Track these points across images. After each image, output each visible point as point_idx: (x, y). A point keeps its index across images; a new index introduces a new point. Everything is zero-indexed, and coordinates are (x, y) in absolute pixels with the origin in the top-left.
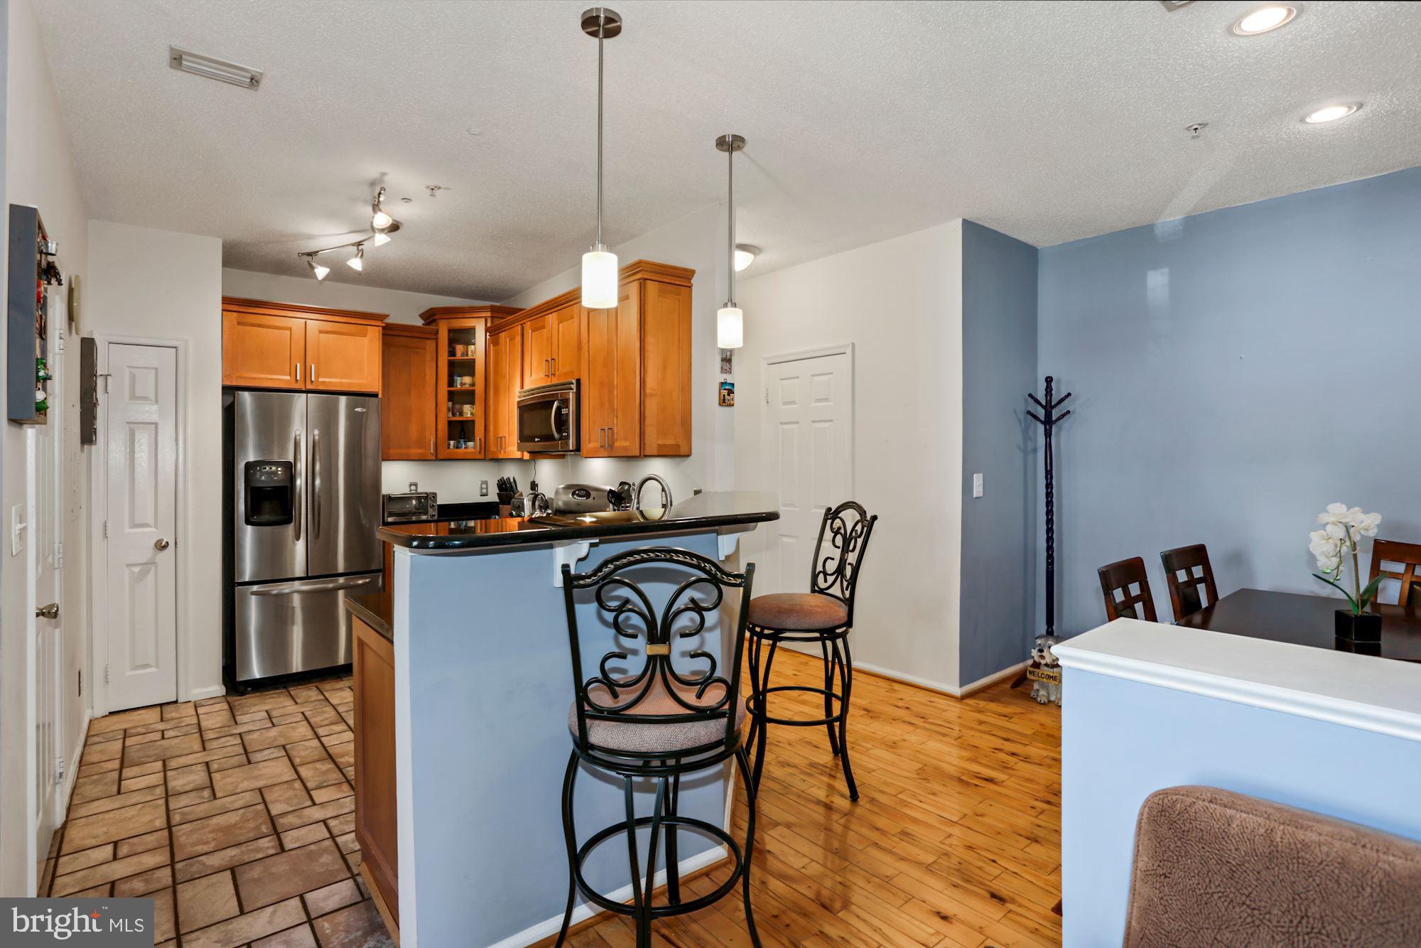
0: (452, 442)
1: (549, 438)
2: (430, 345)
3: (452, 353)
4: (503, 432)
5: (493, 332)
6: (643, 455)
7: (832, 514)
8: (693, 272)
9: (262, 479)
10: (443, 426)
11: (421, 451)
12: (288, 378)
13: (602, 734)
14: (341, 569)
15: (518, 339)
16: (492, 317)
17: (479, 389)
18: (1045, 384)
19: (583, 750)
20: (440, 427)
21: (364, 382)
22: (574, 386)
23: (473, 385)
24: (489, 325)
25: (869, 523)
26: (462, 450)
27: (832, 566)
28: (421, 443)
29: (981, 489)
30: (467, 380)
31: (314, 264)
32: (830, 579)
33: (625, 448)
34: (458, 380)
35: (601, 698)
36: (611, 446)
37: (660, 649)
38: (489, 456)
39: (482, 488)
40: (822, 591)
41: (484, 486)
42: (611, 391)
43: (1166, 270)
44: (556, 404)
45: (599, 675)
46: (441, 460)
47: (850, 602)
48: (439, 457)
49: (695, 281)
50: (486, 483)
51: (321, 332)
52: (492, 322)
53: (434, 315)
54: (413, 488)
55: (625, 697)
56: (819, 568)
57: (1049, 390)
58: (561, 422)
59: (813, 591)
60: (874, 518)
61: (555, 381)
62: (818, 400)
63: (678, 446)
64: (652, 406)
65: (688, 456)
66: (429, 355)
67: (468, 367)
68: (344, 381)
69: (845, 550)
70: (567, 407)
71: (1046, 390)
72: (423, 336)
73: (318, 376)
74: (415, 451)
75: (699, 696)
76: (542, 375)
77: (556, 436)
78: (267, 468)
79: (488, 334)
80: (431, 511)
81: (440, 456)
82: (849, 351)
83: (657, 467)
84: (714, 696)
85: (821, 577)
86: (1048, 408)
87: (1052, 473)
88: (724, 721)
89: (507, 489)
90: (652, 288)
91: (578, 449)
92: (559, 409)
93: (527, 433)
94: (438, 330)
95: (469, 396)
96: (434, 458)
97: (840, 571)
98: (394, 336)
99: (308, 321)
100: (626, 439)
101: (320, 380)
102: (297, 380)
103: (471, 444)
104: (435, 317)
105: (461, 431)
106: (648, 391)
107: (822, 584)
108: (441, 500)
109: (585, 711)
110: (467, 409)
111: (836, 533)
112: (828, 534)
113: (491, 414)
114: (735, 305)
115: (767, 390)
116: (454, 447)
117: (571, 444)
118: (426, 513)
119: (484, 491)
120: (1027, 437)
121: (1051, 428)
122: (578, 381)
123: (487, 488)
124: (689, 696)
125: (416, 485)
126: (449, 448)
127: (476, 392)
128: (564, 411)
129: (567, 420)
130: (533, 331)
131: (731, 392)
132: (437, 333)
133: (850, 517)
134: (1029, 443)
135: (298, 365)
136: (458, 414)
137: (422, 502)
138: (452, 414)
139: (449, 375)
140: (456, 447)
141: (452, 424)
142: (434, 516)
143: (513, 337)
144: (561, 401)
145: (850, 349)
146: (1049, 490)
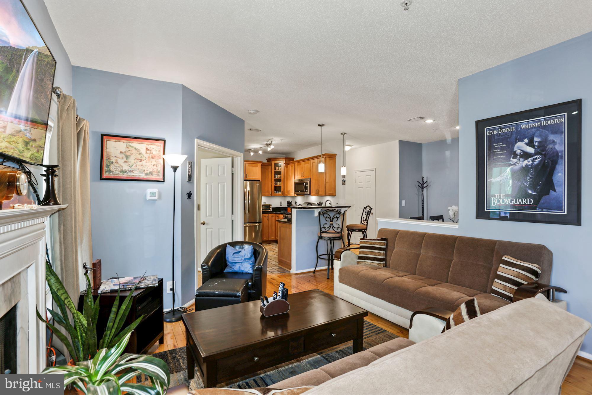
0: (275, 192)
1: (303, 191)
2: (270, 167)
3: (275, 169)
4: (289, 189)
5: (286, 164)
6: (325, 195)
7: (365, 208)
8: (336, 155)
10: (273, 188)
11: (268, 194)
13: (324, 235)
14: (258, 221)
15: (294, 167)
16: (285, 160)
17: (282, 178)
19: (320, 238)
20: (272, 188)
21: (257, 177)
22: (309, 180)
23: (280, 177)
24: (285, 162)
25: (371, 209)
26: (278, 194)
27: (365, 219)
28: (268, 192)
29: (405, 204)
30: (279, 176)
31: (251, 152)
32: (364, 221)
33: (321, 194)
34: (276, 176)
35: (323, 230)
36: (318, 194)
37: (332, 223)
38: (284, 195)
40: (363, 224)
41: (281, 203)
42: (318, 181)
43: (449, 151)
44: (305, 183)
45: (323, 227)
47: (367, 225)
48: (272, 196)
49: (337, 156)
50: (282, 202)
51: (249, 166)
53: (270, 159)
54: (265, 203)
55: (327, 230)
56: (362, 219)
58: (306, 188)
59: (361, 224)
60: (372, 208)
61: (304, 178)
62: (367, 182)
63: (333, 194)
64: (327, 185)
65: (335, 196)
66: (270, 170)
67: (279, 173)
68: (253, 177)
69: (367, 215)
70: (307, 184)
71: (422, 180)
72: (268, 165)
74: (267, 194)
75: (337, 230)
76: (301, 176)
77: (305, 191)
79: (284, 165)
80: (271, 209)
82: (374, 170)
83: (328, 198)
84: (339, 230)
85: (363, 221)
86: (423, 184)
87: (423, 200)
88: (340, 234)
89: (289, 203)
90: (327, 159)
91: (310, 194)
92: (305, 185)
93: (296, 190)
95: (279, 180)
97: (366, 220)
98: (263, 165)
99: (246, 164)
100: (321, 192)
101: (248, 177)
103: (280, 192)
105: (277, 189)
106: (327, 181)
107: (363, 222)
108: (273, 206)
109: (321, 232)
110: (278, 183)
111: (366, 212)
112: (364, 212)
113: (286, 185)
114: (344, 167)
115: (355, 179)
117: (308, 193)
118: (269, 209)
119: (281, 204)
120: (419, 192)
121: (423, 189)
122: (310, 178)
124: (335, 230)
125: (265, 202)
128: (307, 185)
129: (307, 188)
130: (298, 165)
131: (345, 182)
132: (272, 164)
133: (368, 209)
136: (277, 185)
137: (268, 207)
138: (275, 185)
139: (275, 175)
140: (276, 193)
141: (275, 187)
142: (271, 210)
143: (292, 166)
144: (306, 183)
145: (375, 169)
146: (423, 204)
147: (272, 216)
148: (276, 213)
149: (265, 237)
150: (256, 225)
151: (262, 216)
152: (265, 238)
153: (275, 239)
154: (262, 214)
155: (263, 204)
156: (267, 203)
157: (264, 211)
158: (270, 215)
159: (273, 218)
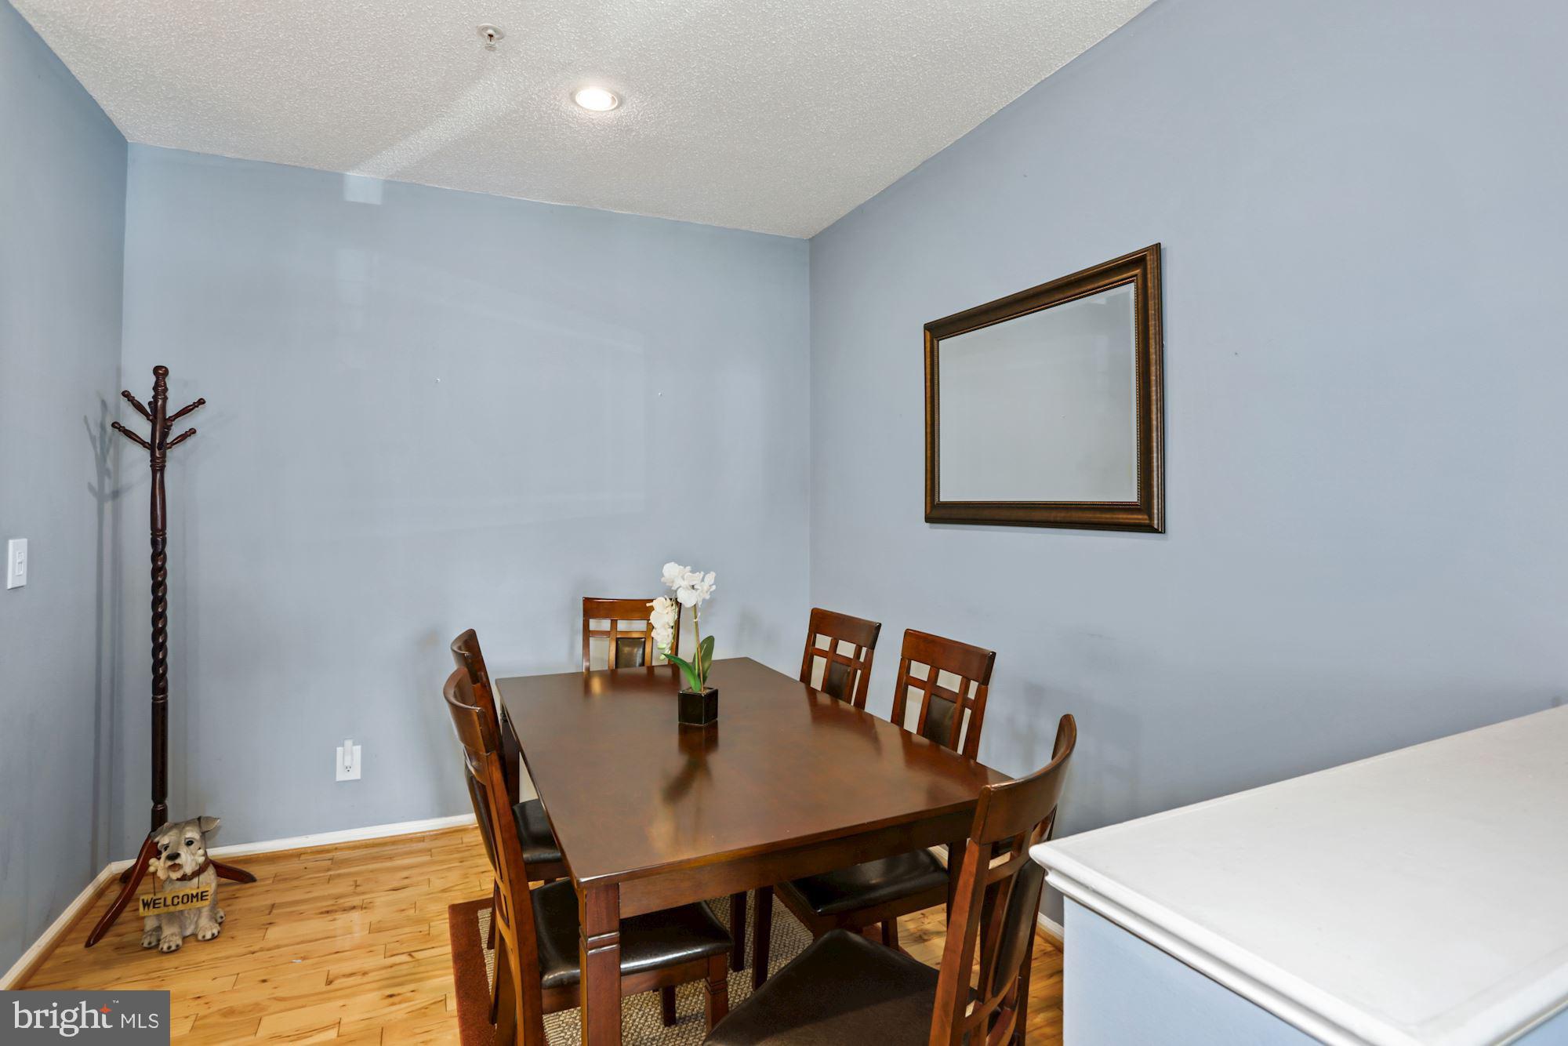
18: (153, 379)
29: (22, 570)
57: (160, 389)
71: (155, 388)
86: (161, 420)
87: (164, 534)
120: (107, 467)
121: (164, 456)
134: (107, 481)
146: (160, 563)
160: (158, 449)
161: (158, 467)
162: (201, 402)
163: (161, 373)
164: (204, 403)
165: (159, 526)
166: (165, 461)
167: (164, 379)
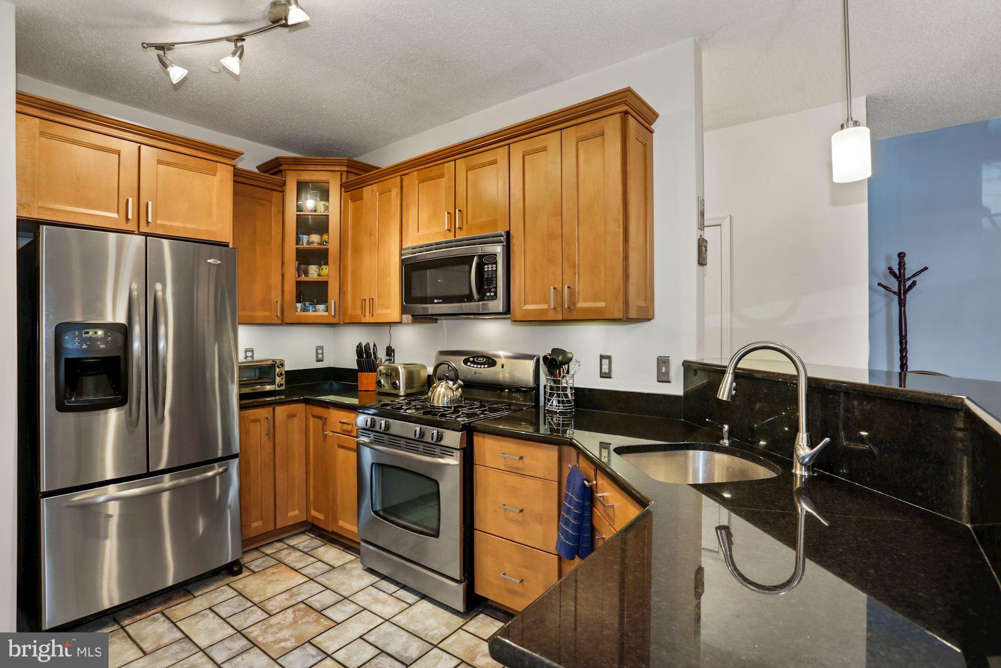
0: (299, 305)
2: (277, 197)
3: (300, 207)
4: (372, 293)
5: (352, 186)
9: (73, 346)
10: (290, 288)
11: (266, 314)
12: (115, 215)
15: (396, 194)
16: (349, 172)
17: (333, 246)
18: (899, 259)
20: (286, 288)
21: (214, 229)
22: (501, 240)
23: (323, 243)
24: (344, 180)
26: (311, 314)
28: (266, 304)
30: (315, 238)
31: (168, 61)
33: (597, 310)
34: (305, 238)
38: (346, 320)
39: (317, 354)
41: (320, 351)
44: (475, 259)
46: (286, 324)
48: (284, 321)
50: (322, 348)
51: (160, 162)
52: (347, 178)
53: (281, 165)
54: (249, 354)
57: (902, 264)
58: (484, 280)
61: (462, 235)
66: (275, 209)
67: (318, 225)
68: (187, 225)
70: (495, 263)
71: (900, 263)
72: (269, 187)
73: (155, 217)
74: (260, 314)
76: (442, 229)
77: (475, 296)
78: (91, 333)
79: (343, 189)
80: (278, 379)
81: (286, 321)
82: (726, 223)
86: (903, 280)
87: (906, 338)
89: (365, 356)
90: (632, 124)
91: (508, 311)
92: (480, 267)
93: (418, 294)
94: (285, 181)
95: (320, 256)
96: (280, 322)
99: (142, 146)
101: (159, 222)
102: (127, 219)
103: (321, 307)
104: (282, 168)
105: (310, 293)
110: (313, 270)
113: (350, 274)
116: (301, 310)
117: (496, 305)
118: (273, 383)
119: (320, 356)
121: (904, 297)
122: (507, 234)
123: (322, 354)
125: (252, 351)
126: (297, 311)
127: (330, 251)
128: (488, 268)
129: (493, 278)
130: (421, 182)
132: (284, 184)
135: (130, 200)
136: (306, 274)
137: (266, 371)
138: (299, 276)
139: (297, 234)
140: (304, 310)
141: (299, 284)
142: (282, 385)
143: (385, 192)
144: (481, 257)
145: (727, 221)
146: (904, 354)
147: (291, 416)
148: (307, 402)
149: (257, 520)
150: (210, 474)
151: (241, 419)
152: (254, 525)
153: (303, 518)
154: (242, 408)
155: (241, 358)
156: (263, 354)
157: (247, 390)
158: (281, 411)
159: (296, 423)
160: (902, 295)
161: (902, 303)
162: (926, 268)
163: (901, 256)
164: (927, 268)
165: (904, 334)
166: (906, 301)
167: (903, 258)
